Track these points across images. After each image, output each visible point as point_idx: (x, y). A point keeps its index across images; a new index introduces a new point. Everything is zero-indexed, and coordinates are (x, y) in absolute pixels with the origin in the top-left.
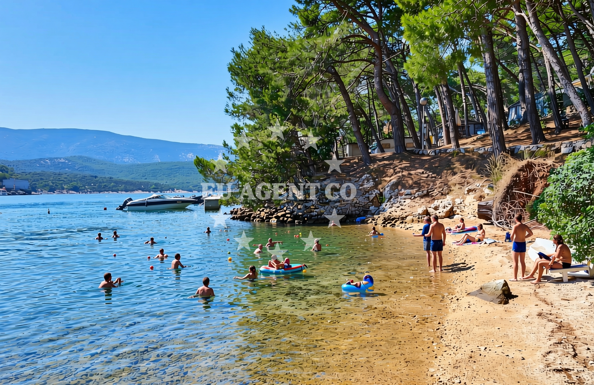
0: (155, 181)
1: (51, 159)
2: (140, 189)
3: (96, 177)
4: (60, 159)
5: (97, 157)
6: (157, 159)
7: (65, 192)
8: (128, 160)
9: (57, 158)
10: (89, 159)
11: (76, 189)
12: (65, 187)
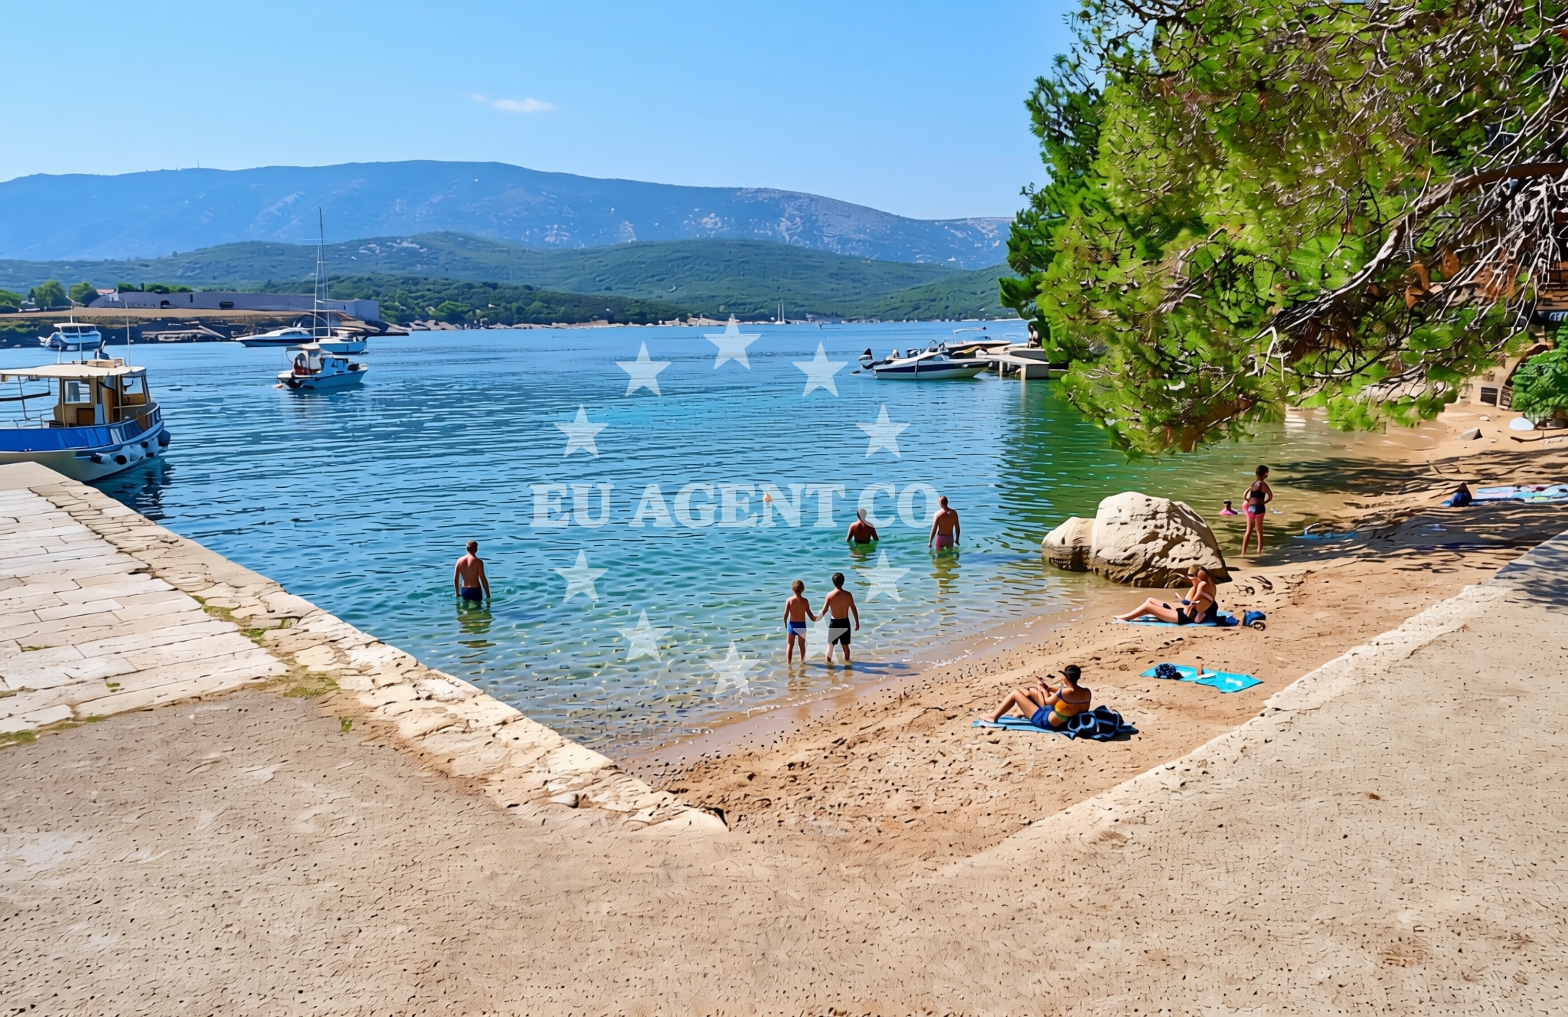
0: (637, 296)
1: (380, 241)
2: (601, 317)
3: (495, 286)
4: (402, 239)
5: (484, 234)
6: (628, 234)
7: (431, 324)
8: (555, 237)
9: (393, 239)
10: (466, 241)
11: (455, 318)
12: (432, 310)
